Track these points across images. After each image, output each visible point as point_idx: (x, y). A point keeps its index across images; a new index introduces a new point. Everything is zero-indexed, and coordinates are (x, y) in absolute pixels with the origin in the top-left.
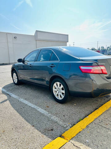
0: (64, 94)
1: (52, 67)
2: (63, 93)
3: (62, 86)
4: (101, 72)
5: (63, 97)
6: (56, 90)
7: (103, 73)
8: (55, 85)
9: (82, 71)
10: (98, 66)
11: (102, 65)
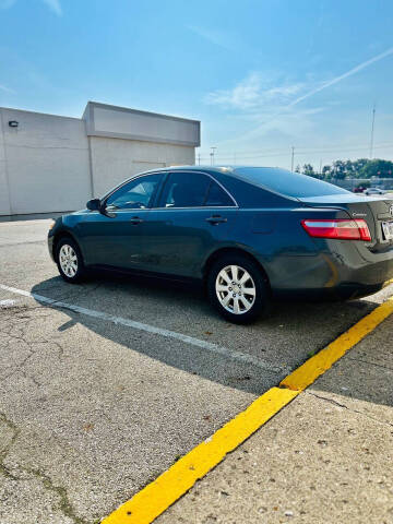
0: (252, 296)
1: (213, 223)
2: (248, 297)
3: (247, 276)
4: (357, 235)
5: (248, 306)
6: (226, 288)
7: (362, 239)
8: (223, 274)
9: (308, 233)
10: (352, 219)
11: (359, 219)
